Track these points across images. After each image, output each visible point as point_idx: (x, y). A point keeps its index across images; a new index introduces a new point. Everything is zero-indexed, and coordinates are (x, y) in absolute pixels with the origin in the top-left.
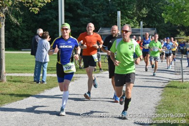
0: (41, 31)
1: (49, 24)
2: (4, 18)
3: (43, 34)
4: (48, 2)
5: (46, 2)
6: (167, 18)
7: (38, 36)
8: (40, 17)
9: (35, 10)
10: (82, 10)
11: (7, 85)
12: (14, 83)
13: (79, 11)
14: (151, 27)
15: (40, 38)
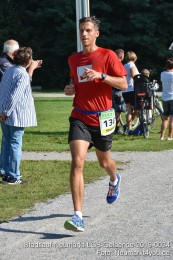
0: (13, 46)
1: (58, 29)
3: (19, 52)
7: (5, 59)
8: (38, 14)
15: (8, 64)
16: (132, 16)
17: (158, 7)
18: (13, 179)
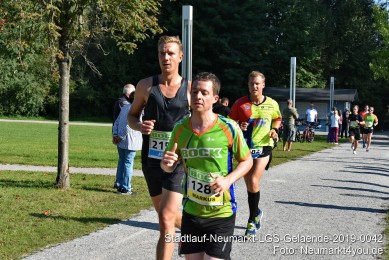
2: (68, 62)
4: (157, 33)
5: (154, 32)
6: (379, 72)
9: (128, 46)
10: (229, 55)
11: (68, 196)
12: (83, 191)
13: (223, 57)
14: (348, 87)
16: (226, 71)
17: (246, 65)
18: (125, 191)
